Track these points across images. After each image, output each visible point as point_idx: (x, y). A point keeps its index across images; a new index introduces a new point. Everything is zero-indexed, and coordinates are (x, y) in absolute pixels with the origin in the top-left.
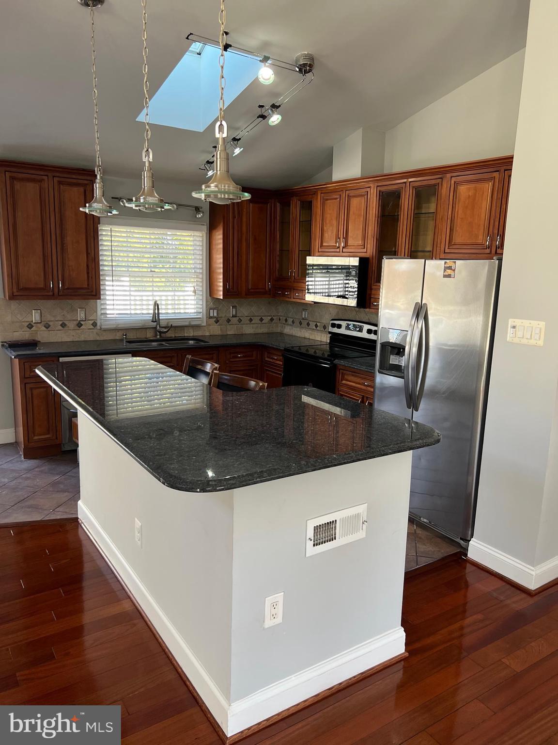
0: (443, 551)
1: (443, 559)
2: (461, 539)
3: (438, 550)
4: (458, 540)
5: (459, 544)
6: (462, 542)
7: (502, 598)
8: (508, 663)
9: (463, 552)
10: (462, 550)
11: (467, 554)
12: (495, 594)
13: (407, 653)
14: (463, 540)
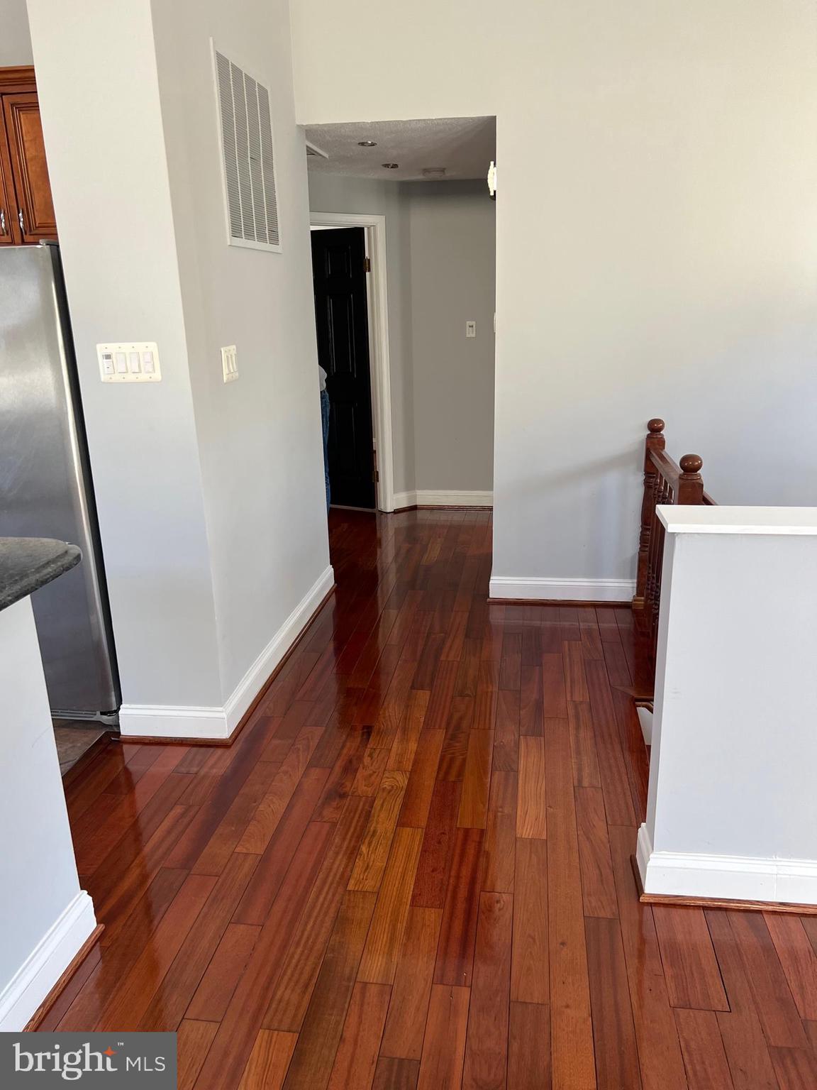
0: (79, 745)
1: (87, 755)
2: (102, 713)
3: (71, 745)
4: (98, 717)
5: (100, 724)
6: (105, 719)
7: (195, 769)
8: (245, 851)
9: (111, 732)
10: (108, 730)
11: (120, 733)
12: (183, 770)
13: (102, 925)
14: (106, 715)
